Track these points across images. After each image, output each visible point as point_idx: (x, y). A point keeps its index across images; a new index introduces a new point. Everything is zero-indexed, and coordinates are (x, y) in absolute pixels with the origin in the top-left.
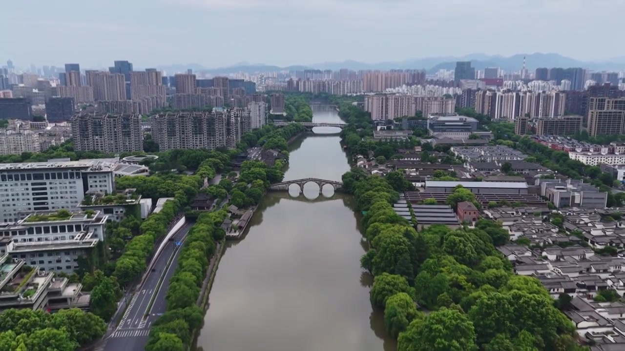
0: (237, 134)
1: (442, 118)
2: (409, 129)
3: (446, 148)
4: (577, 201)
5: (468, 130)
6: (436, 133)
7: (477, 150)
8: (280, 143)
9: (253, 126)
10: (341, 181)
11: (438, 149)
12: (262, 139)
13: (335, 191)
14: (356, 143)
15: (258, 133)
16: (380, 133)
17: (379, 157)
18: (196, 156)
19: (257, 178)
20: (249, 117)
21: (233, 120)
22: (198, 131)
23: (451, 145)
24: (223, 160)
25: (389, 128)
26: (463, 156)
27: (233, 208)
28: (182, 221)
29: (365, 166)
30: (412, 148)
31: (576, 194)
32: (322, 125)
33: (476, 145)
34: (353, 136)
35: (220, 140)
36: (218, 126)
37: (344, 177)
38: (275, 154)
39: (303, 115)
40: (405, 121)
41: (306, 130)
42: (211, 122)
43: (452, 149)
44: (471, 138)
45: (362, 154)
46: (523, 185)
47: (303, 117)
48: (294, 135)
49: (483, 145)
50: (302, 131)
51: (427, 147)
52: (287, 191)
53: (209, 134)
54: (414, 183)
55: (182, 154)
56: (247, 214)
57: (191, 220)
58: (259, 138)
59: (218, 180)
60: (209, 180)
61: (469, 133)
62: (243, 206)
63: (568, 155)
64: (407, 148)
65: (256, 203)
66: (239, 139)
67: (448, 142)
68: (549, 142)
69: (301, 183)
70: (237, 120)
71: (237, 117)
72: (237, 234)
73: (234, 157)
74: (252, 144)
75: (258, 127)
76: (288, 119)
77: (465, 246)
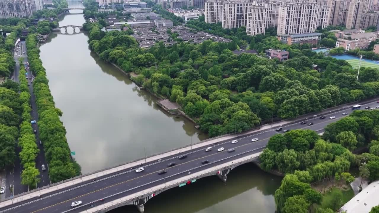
0: (30, 12)
1: (130, 3)
2: (115, 8)
3: (129, 14)
4: (164, 25)
5: (140, 7)
6: (126, 9)
7: (141, 14)
8: (53, 15)
9: (37, 10)
10: (82, 26)
11: (126, 15)
12: (43, 15)
13: (80, 30)
14: (89, 13)
15: (41, 12)
16: (101, 10)
17: (99, 18)
18: (14, 20)
19: (46, 26)
20: (35, 5)
21: (27, 5)
22: (11, 10)
23: (131, 13)
24: (28, 21)
25: (106, 8)
26: (134, 17)
27: (39, 34)
28: (19, 40)
29: (92, 21)
30: (114, 15)
31: (164, 23)
32: (73, 9)
33: (141, 12)
34: (88, 11)
35: (23, 14)
36: (21, 7)
37: (83, 25)
38: (52, 19)
39: (63, 4)
40: (113, 4)
41: (66, 12)
42: (17, 5)
43: (131, 14)
44: (141, 10)
45: (92, 18)
46: (149, 22)
47: (63, 5)
48: (59, 13)
49: (145, 12)
50: (63, 11)
51: (121, 14)
52: (60, 31)
53: (17, 11)
54: (111, 25)
55: (7, 20)
56: (45, 36)
57: (23, 39)
58: (41, 14)
59: (28, 28)
60: (24, 28)
61: (141, 8)
62: (44, 34)
63: (174, 14)
64: (112, 15)
65: (48, 34)
66: (32, 15)
67: (130, 12)
68: (171, 10)
69: (65, 27)
70: (29, 5)
71: (29, 3)
72: (43, 41)
73: (32, 21)
74: (39, 17)
75: (40, 10)
76: (55, 6)
77: (117, 33)
